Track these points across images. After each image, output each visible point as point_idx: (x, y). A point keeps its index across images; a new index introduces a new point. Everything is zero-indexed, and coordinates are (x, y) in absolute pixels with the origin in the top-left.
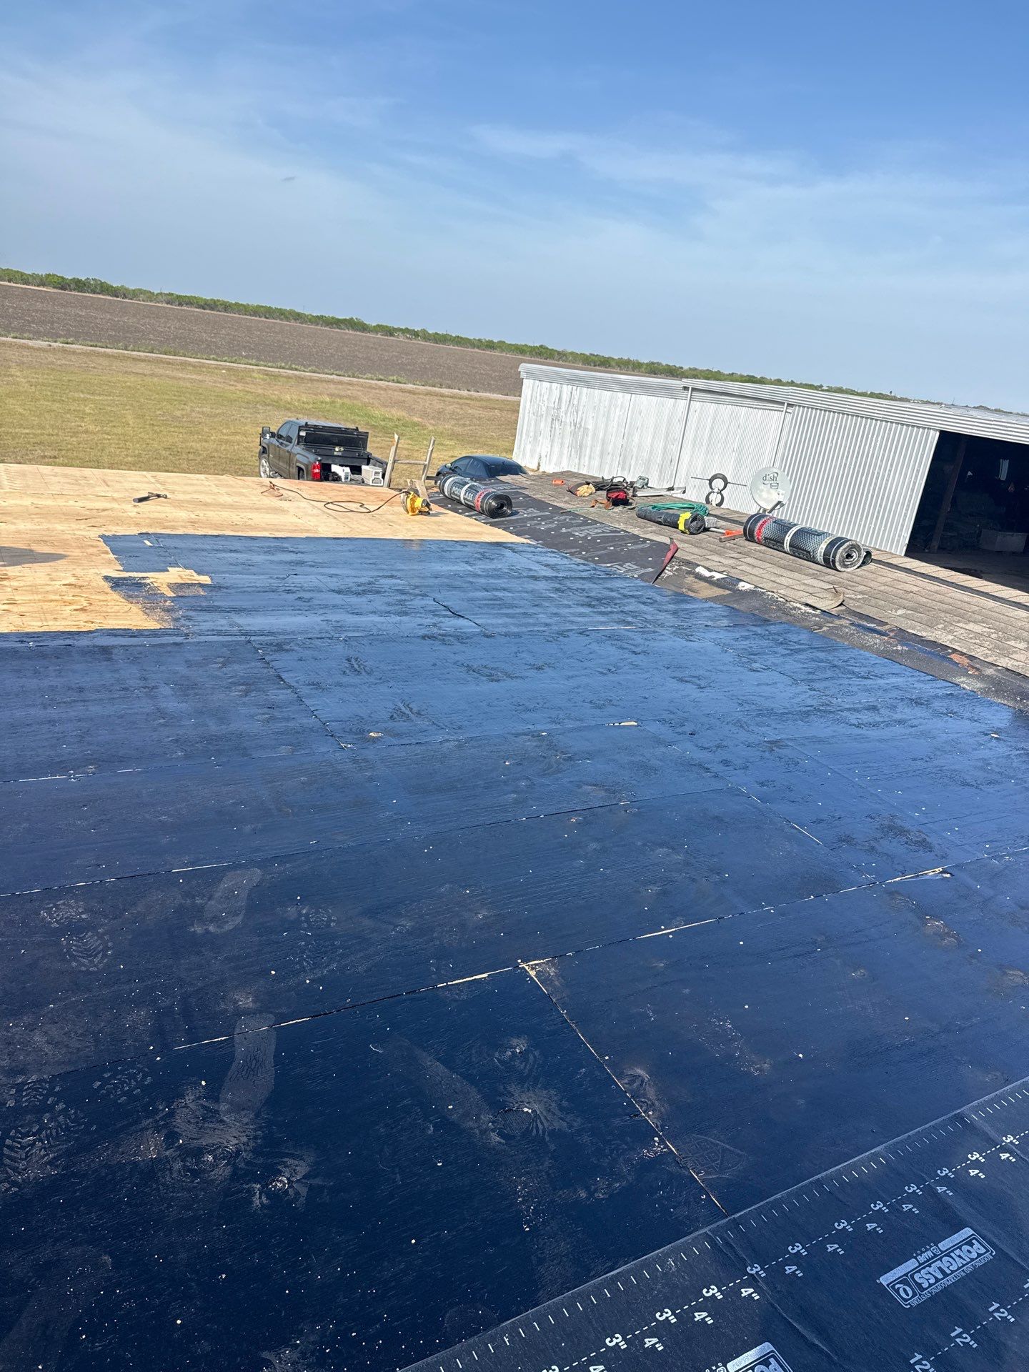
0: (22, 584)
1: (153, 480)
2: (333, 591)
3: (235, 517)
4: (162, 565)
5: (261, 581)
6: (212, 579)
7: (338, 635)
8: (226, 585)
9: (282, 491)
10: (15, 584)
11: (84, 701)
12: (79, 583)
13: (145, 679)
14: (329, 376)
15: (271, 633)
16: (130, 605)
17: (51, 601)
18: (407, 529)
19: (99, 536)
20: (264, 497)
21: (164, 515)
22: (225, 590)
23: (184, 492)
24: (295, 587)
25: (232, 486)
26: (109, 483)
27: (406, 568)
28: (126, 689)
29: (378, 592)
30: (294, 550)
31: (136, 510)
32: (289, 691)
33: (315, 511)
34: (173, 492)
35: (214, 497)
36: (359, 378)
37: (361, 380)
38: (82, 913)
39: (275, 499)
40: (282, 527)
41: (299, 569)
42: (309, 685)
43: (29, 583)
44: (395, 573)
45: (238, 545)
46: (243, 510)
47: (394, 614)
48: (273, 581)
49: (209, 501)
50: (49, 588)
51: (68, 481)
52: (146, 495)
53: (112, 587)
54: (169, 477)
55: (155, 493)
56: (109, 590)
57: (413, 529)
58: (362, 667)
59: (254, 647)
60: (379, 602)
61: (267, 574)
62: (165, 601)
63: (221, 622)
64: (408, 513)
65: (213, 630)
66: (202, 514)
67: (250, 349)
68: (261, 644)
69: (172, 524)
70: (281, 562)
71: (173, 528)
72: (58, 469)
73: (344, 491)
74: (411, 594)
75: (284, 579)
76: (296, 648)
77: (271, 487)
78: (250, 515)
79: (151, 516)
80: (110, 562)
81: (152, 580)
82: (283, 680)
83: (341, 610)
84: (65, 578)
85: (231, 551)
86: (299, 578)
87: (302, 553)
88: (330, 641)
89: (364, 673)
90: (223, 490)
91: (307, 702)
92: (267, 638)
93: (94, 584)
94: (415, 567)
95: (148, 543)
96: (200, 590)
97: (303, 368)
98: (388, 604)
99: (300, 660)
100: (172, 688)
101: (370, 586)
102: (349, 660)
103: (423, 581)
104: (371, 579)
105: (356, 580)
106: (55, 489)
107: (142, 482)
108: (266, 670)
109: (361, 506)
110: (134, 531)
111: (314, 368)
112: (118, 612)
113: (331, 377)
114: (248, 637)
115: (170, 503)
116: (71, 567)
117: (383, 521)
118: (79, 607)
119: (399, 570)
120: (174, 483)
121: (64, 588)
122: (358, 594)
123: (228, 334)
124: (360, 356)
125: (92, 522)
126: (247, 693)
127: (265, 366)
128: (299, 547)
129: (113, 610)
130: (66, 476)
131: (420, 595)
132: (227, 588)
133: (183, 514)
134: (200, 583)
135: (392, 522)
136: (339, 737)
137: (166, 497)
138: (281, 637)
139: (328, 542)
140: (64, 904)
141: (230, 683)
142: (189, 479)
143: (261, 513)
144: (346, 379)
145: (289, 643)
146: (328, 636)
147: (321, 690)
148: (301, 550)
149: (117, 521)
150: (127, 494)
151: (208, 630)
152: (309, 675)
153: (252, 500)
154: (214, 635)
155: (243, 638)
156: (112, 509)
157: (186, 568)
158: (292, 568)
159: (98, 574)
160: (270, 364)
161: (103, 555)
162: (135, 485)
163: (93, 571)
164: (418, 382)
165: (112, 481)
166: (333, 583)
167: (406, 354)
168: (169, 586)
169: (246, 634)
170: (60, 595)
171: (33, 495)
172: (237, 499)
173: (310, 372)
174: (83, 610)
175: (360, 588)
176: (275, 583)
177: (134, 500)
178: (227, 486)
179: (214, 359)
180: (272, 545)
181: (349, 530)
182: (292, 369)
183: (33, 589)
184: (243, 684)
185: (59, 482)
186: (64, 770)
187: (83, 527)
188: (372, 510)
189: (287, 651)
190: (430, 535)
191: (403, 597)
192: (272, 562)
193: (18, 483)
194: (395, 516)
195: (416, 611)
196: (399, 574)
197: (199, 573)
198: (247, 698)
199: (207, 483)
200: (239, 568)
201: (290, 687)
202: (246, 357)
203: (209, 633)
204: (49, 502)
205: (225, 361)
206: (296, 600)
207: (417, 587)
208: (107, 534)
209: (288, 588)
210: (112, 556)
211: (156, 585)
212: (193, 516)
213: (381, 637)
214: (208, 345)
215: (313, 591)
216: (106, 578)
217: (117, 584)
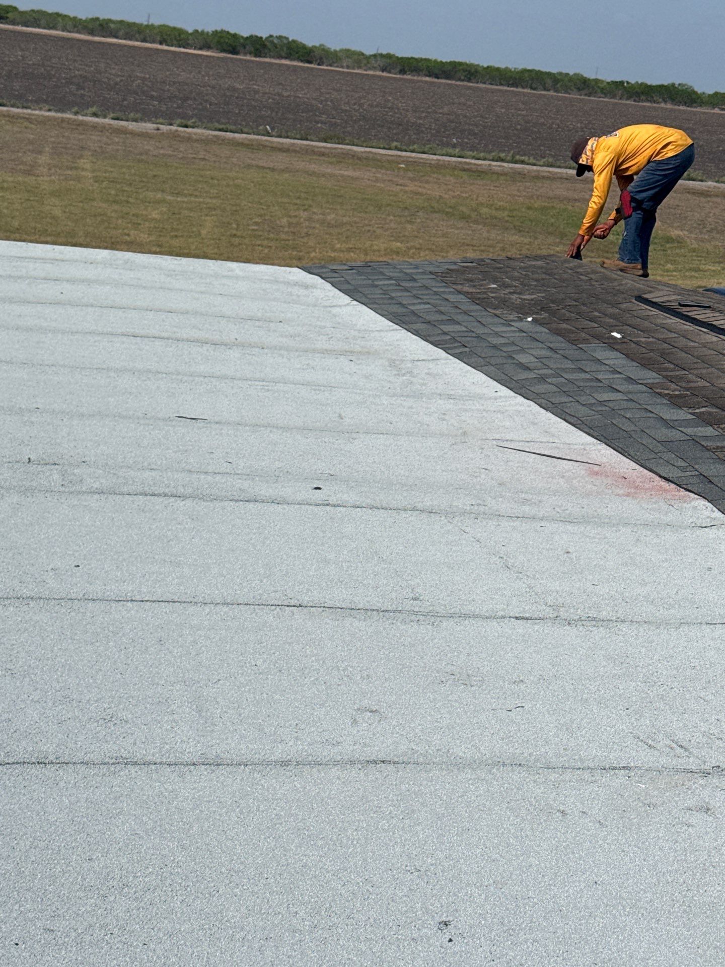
160: (482, 155)
179: (397, 149)
205: (413, 151)
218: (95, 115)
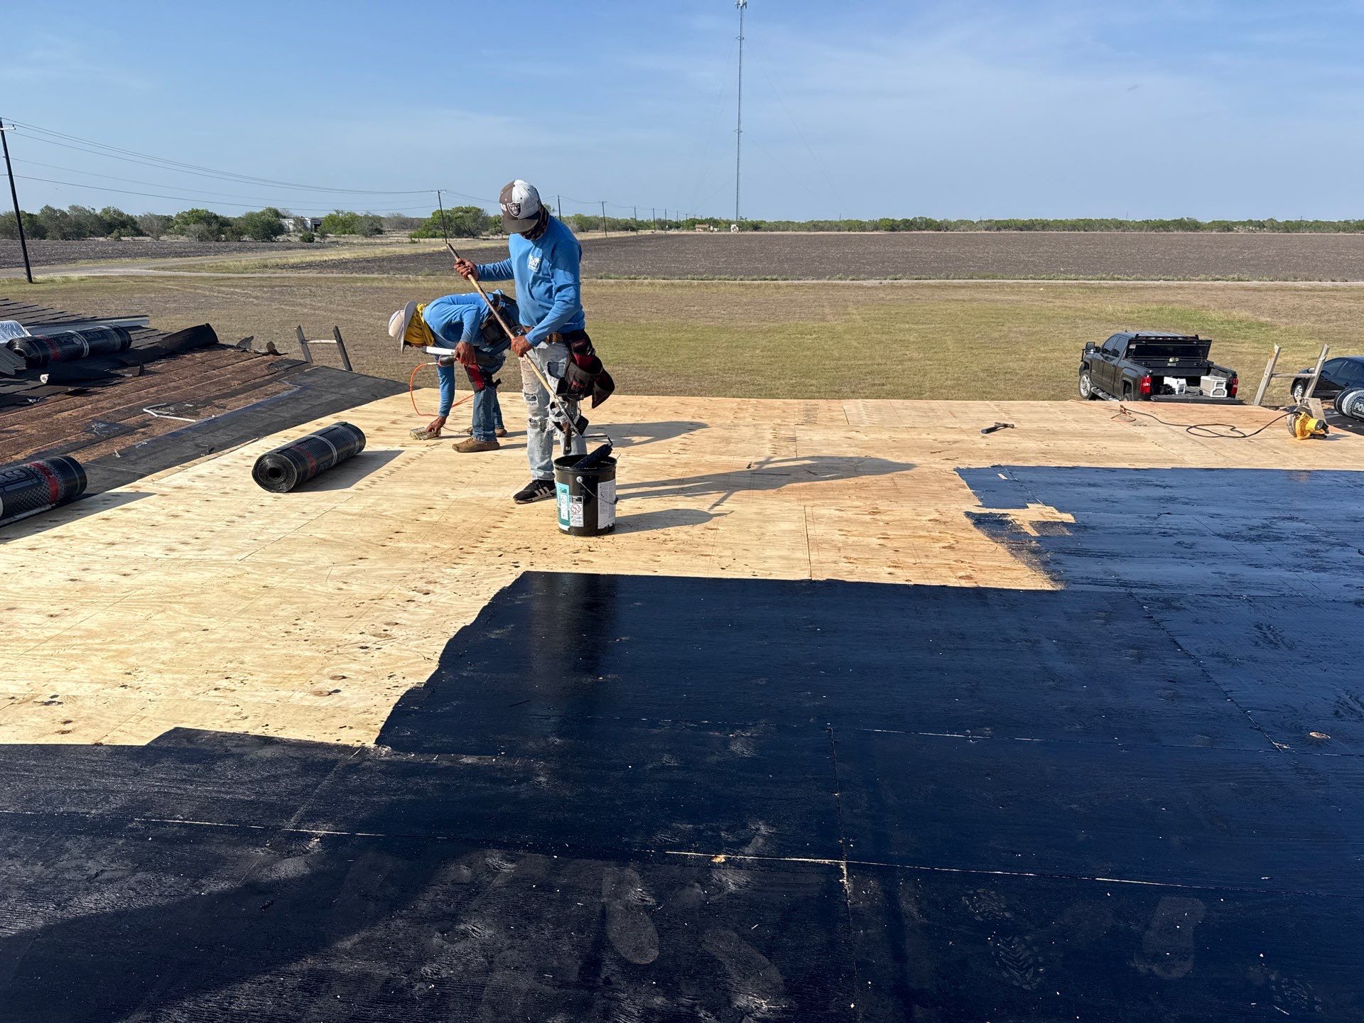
0: (892, 518)
1: (996, 409)
2: (1218, 535)
3: (1087, 446)
4: (1021, 501)
5: (1131, 521)
6: (1075, 518)
7: (1238, 593)
8: (1091, 525)
9: (1134, 416)
10: (887, 518)
11: (968, 649)
12: (943, 519)
13: (1025, 630)
14: (1156, 282)
15: (1154, 586)
16: (996, 545)
17: (920, 537)
18: (1298, 457)
19: (955, 470)
20: (1115, 423)
21: (1013, 446)
22: (1092, 531)
23: (1030, 421)
24: (1170, 528)
25: (1077, 412)
26: (956, 414)
27: (1309, 507)
28: (1007, 640)
29: (1278, 539)
30: (1161, 484)
31: (985, 441)
32: (1190, 662)
33: (1177, 437)
34: (1018, 421)
35: (1060, 425)
36: (1190, 280)
37: (1194, 282)
38: (1005, 910)
39: (1127, 425)
40: (1142, 457)
41: (1171, 507)
42: (1213, 655)
43: (898, 518)
44: (1295, 514)
45: (1096, 478)
46: (1094, 439)
47: (1308, 569)
48: (1143, 521)
49: (1056, 429)
50: (917, 523)
51: (920, 414)
52: (993, 426)
53: (974, 524)
54: (1012, 405)
55: (1003, 422)
56: (972, 527)
57: (1307, 457)
58: (1279, 638)
59: (1138, 602)
60: (1282, 552)
61: (1134, 512)
62: (1030, 541)
63: (1094, 568)
64: (1296, 436)
65: (1087, 578)
66: (1053, 444)
67: (1069, 264)
68: (1146, 599)
69: (1023, 455)
70: (1148, 498)
71: (1026, 460)
72: (908, 402)
73: (1207, 412)
74: (1324, 542)
75: (1155, 518)
76: (1188, 606)
77: (1121, 411)
78: (1104, 444)
79: (1001, 447)
80: (969, 497)
81: (1013, 517)
82: (1180, 647)
83: (1234, 560)
84: (930, 513)
85: (1090, 485)
86: (1173, 518)
87: (1170, 487)
88: (1228, 600)
89: (1282, 646)
90: (1070, 417)
91: (1217, 678)
92: (1150, 591)
93: (956, 520)
94: (1322, 507)
95: (1003, 477)
96: (1065, 529)
97: (1126, 277)
98: (1296, 555)
99: (1196, 622)
100: (1055, 644)
101: (1266, 530)
102: (1259, 627)
103: (1335, 525)
104: (1265, 522)
105: (1244, 522)
106: (908, 422)
107: (988, 411)
108: (1156, 632)
109: (1231, 430)
110: (986, 464)
111: (1139, 275)
112: (985, 552)
113: (1158, 283)
114: (1129, 590)
115: (1016, 433)
116: (932, 502)
117: (1264, 447)
118: (946, 545)
119: (1299, 510)
120: (1019, 411)
121: (930, 524)
122: (1252, 540)
123: (1046, 252)
124: (1191, 256)
125: (946, 454)
126: (1140, 659)
127: (1085, 279)
128: (1166, 479)
129: (979, 550)
130: (915, 409)
131: (1339, 545)
132: (1093, 528)
133: (1031, 444)
134: (1063, 522)
135: (1279, 448)
136: (1268, 733)
137: (1013, 427)
138: (1166, 591)
139: (1198, 472)
140: (984, 894)
141: (1119, 644)
142: (1033, 406)
143: (1114, 440)
144: (1176, 283)
145: (1178, 600)
146: (1225, 593)
147: (1230, 665)
148: (1171, 484)
149: (969, 453)
150: (974, 425)
151: (1082, 578)
152: (1211, 643)
153: (1103, 427)
154: (1090, 584)
155: (1122, 590)
156: (962, 441)
157: (1046, 504)
158: (1162, 505)
159: (960, 510)
160: (1090, 277)
161: (960, 489)
162: (981, 415)
163: (953, 506)
164: (1265, 278)
165: (958, 412)
166: (1217, 526)
167: (1248, 248)
168: (1031, 524)
169: (1124, 584)
170: (928, 532)
171: (889, 429)
172: (1086, 426)
173: (1134, 280)
174: (951, 547)
175: (1253, 533)
176: (1147, 524)
177: (983, 431)
178: (1073, 412)
179: (1033, 278)
180: (1134, 477)
181: (1223, 459)
182: (1114, 279)
183: (902, 524)
184: (1132, 648)
185: (910, 415)
186: (960, 730)
187: (938, 460)
188: (1247, 435)
189: (1178, 609)
190: (1332, 464)
191: (1315, 547)
192: (1138, 498)
193: (876, 418)
194: (1278, 441)
195: (1337, 566)
196: (1301, 516)
197: (1061, 510)
198: (1142, 666)
199: (1052, 410)
200: (1103, 505)
201: (1190, 656)
202: (1064, 273)
203: (1084, 581)
204: (905, 436)
205: (1043, 279)
206: (1175, 544)
207: (1330, 533)
208: (961, 467)
209: (1163, 531)
210: (969, 491)
211: (1018, 522)
212: (1043, 446)
213: (1295, 599)
214: (1026, 265)
215: (1194, 534)
216: (968, 514)
217: (979, 521)
218: (840, 279)
